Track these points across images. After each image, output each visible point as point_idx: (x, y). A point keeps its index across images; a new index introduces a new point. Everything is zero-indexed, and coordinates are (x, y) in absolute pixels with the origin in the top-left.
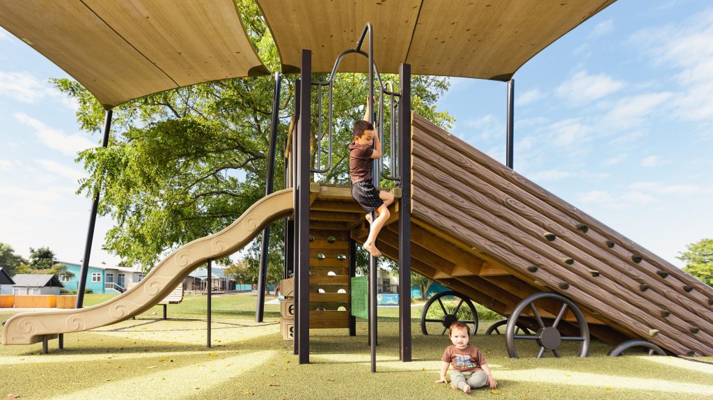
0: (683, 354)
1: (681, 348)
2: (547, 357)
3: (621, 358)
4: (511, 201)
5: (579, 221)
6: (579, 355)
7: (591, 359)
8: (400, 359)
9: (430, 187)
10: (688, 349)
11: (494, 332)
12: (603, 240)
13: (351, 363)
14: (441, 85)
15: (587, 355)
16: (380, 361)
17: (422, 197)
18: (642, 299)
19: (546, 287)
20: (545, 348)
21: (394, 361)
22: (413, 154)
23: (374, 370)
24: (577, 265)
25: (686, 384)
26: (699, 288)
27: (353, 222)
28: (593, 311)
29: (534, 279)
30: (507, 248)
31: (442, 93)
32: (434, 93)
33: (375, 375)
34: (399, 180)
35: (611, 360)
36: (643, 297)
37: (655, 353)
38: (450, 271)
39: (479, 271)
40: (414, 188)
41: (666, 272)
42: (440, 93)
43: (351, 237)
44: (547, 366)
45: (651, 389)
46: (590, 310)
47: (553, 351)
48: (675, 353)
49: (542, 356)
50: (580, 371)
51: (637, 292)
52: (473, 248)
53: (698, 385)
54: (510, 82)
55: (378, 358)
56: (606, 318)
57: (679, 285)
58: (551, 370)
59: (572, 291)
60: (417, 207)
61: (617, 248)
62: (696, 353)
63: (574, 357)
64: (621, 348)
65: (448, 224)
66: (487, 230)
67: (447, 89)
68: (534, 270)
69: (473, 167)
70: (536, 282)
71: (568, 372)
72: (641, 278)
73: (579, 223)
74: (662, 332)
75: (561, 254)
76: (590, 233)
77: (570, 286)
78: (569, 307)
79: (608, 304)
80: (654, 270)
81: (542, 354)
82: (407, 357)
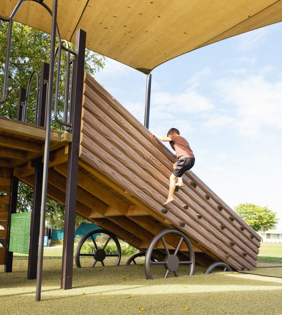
0: (240, 270)
1: (239, 266)
2: (170, 277)
3: (211, 274)
4: (153, 159)
5: (192, 180)
6: (189, 274)
7: (195, 276)
8: (62, 288)
9: (96, 137)
10: (242, 267)
11: (132, 263)
12: (204, 194)
13: (12, 295)
14: (98, 63)
15: (193, 274)
16: (45, 291)
17: (89, 144)
18: (222, 234)
19: (172, 225)
20: (170, 271)
21: (56, 289)
22: (84, 107)
23: (39, 298)
24: (190, 210)
25: (245, 286)
26: (247, 228)
27: (19, 160)
28: (197, 243)
29: (164, 219)
30: (149, 194)
31: (99, 69)
32: (92, 67)
33: (40, 303)
34: (70, 127)
35: (206, 276)
36: (222, 233)
37: (227, 270)
38: (104, 212)
39: (127, 212)
40: (83, 136)
41: (233, 218)
42: (97, 69)
43: (14, 174)
44: (172, 283)
45: (231, 290)
46: (195, 242)
47: (174, 272)
48: (236, 269)
49: (167, 277)
50: (191, 284)
51: (220, 230)
52: (126, 192)
53: (251, 286)
54: (149, 75)
55: (43, 288)
56: (204, 247)
57: (239, 226)
58: (175, 285)
59: (187, 228)
60: (85, 152)
61: (211, 200)
62: (245, 269)
63: (186, 276)
64: (211, 267)
65: (108, 170)
66: (136, 179)
67: (103, 67)
68: (165, 212)
69: (129, 128)
70: (166, 221)
71: (185, 286)
72: (222, 221)
73: (192, 181)
74: (231, 256)
75: (181, 202)
76: (198, 189)
77: (186, 225)
78: (184, 240)
79: (205, 238)
80: (228, 216)
81: (168, 274)
82: (68, 286)
